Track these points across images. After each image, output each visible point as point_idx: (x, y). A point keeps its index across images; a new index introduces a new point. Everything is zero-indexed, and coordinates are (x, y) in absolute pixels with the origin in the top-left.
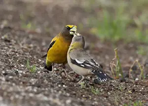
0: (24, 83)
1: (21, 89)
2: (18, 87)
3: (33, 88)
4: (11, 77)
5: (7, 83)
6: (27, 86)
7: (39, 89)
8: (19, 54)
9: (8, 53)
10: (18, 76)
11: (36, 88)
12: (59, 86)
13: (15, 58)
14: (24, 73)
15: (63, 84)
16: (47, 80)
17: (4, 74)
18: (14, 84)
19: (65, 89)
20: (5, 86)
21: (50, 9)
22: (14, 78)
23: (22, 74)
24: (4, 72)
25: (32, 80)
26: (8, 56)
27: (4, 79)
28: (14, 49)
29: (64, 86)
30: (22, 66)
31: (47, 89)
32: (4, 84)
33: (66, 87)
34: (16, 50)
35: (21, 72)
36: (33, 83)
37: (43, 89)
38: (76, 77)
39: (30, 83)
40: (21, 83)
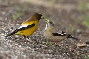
0: (45, 52)
1: (43, 55)
2: (41, 54)
3: (50, 55)
4: (37, 49)
5: (35, 52)
6: (47, 54)
7: (53, 55)
8: (42, 36)
9: (36, 35)
10: (42, 48)
11: (52, 55)
12: (65, 54)
13: (40, 38)
14: (45, 46)
15: (67, 53)
16: (58, 50)
17: (33, 47)
18: (39, 53)
19: (68, 56)
20: (34, 54)
21: (60, 11)
22: (39, 49)
23: (44, 47)
24: (33, 46)
25: (50, 50)
26: (36, 37)
27: (33, 50)
28: (39, 33)
29: (67, 54)
30: (44, 42)
31: (58, 55)
32: (34, 52)
33: (69, 54)
34: (40, 34)
35: (43, 46)
36: (50, 52)
37: (56, 55)
38: (74, 49)
39: (48, 52)
40: (43, 52)
